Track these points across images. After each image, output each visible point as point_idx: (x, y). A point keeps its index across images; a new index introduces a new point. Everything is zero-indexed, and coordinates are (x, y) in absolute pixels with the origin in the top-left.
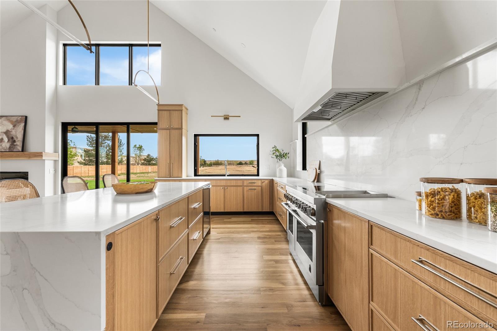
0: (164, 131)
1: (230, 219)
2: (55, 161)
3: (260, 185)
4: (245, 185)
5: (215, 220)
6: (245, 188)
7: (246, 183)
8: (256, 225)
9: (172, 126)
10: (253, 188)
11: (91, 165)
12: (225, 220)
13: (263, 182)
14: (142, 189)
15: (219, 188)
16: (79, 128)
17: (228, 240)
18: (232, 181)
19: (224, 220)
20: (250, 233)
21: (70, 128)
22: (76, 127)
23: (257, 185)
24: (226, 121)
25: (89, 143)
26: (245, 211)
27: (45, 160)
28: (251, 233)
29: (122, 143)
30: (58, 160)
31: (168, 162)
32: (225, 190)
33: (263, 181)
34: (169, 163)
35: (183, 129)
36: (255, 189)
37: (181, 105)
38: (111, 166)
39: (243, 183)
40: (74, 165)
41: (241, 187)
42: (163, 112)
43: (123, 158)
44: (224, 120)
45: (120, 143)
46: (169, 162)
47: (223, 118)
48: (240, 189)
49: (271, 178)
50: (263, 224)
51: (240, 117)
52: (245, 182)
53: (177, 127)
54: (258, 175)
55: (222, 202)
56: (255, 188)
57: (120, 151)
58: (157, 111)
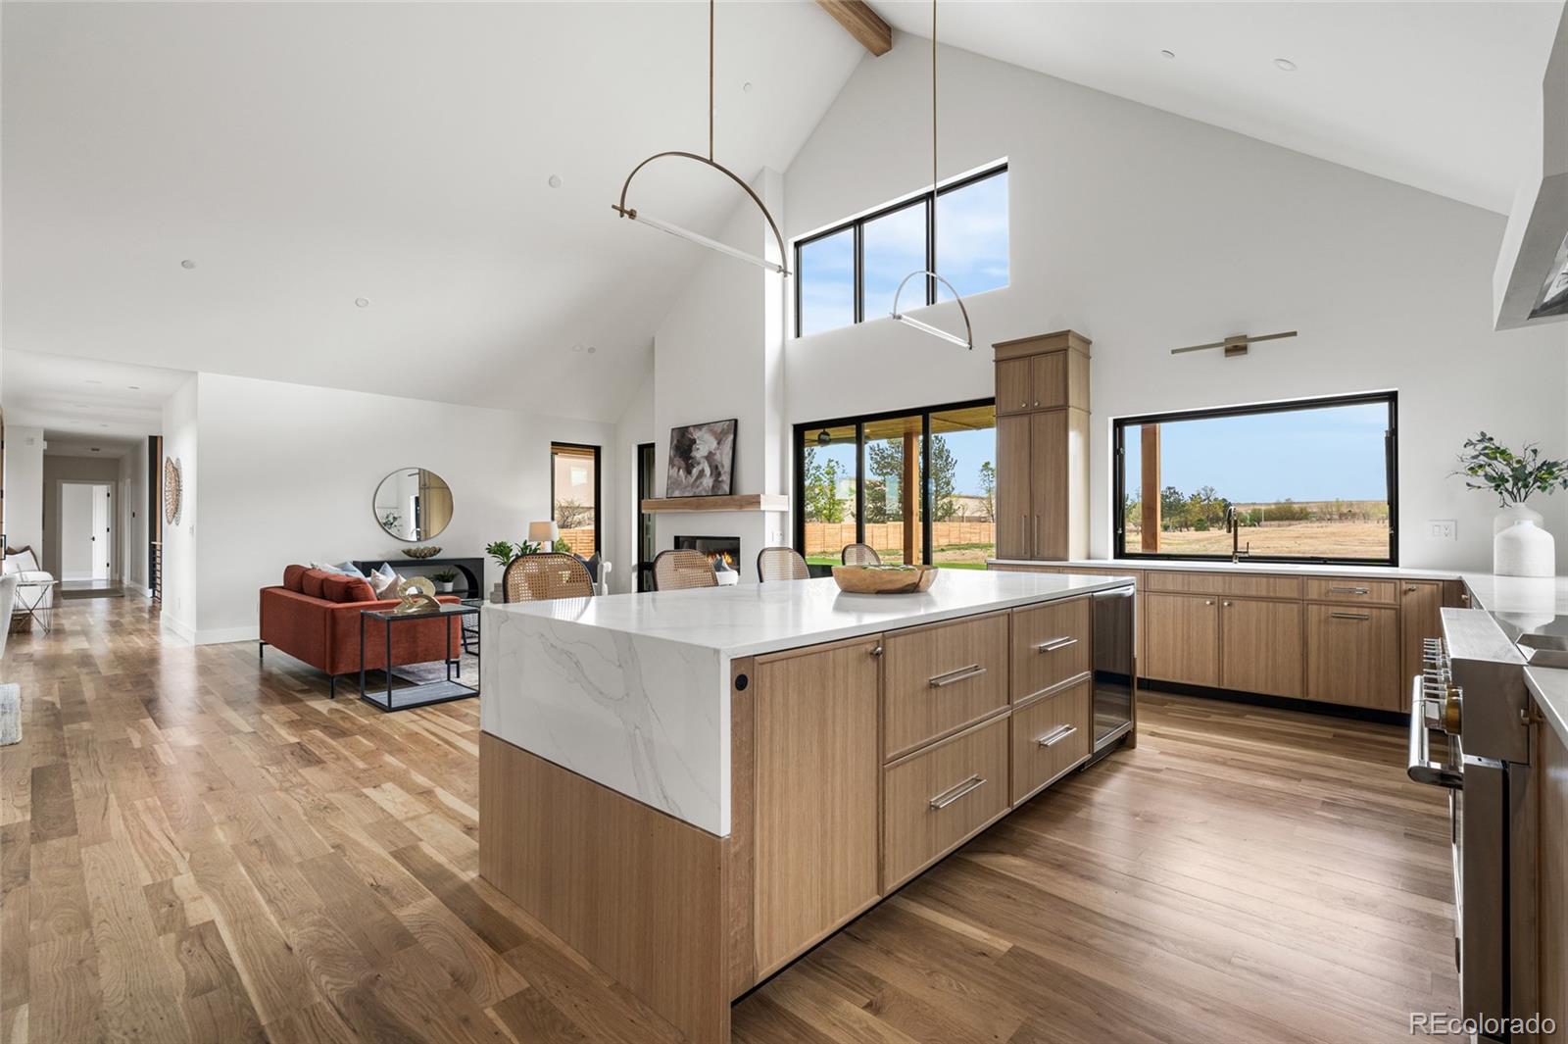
0: (1013, 420)
1: (1237, 716)
2: (783, 514)
3: (1392, 602)
4: (1310, 597)
5: (1173, 711)
6: (1313, 609)
7: (1314, 591)
8: (1343, 759)
9: (1036, 404)
10: (1354, 611)
11: (878, 522)
12: (1213, 716)
13: (1406, 592)
14: (890, 582)
15: (1195, 601)
16: (833, 432)
17: (1190, 782)
18: (1254, 579)
19: (1209, 716)
20: (1300, 780)
21: (810, 435)
22: (827, 430)
23: (1375, 600)
24: (1237, 360)
25: (876, 466)
26: (1312, 697)
27: (764, 511)
28: (1303, 781)
29: (950, 460)
30: (787, 512)
31: (1027, 512)
32: (1220, 608)
33: (1405, 586)
34: (1028, 517)
35: (1071, 409)
36: (1360, 619)
37: (1065, 334)
38: (902, 523)
39: (1303, 589)
40: (843, 523)
41: (1295, 606)
42: (1012, 364)
43: (954, 503)
44: (1226, 356)
45: (947, 460)
46: (1027, 514)
47: (1221, 349)
48: (1288, 614)
49: (1453, 575)
50: (1385, 761)
51: (1294, 334)
52: (1314, 585)
53: (1053, 405)
54: (1393, 561)
55: (1211, 652)
56: (1365, 612)
57: (944, 483)
58: (994, 363)
